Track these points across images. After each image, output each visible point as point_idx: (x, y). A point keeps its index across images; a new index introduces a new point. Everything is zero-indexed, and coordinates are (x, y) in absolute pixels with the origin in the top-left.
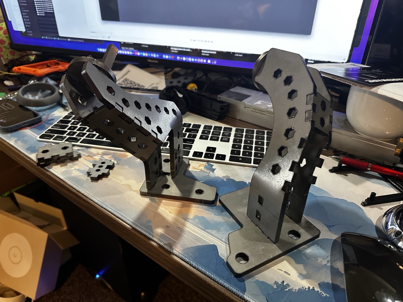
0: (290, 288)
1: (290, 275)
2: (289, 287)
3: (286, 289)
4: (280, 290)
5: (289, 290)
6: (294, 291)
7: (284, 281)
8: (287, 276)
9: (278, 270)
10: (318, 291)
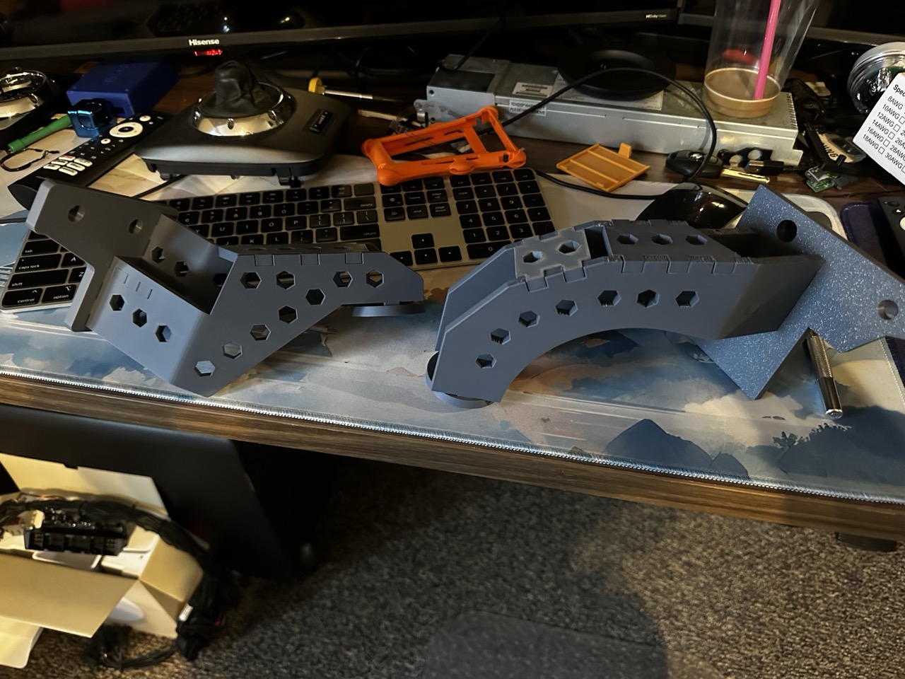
0: (799, 439)
1: (783, 419)
2: (796, 438)
3: (795, 442)
4: (788, 447)
5: (799, 441)
6: (806, 440)
7: (783, 433)
8: (782, 421)
9: (765, 419)
10: (835, 427)
